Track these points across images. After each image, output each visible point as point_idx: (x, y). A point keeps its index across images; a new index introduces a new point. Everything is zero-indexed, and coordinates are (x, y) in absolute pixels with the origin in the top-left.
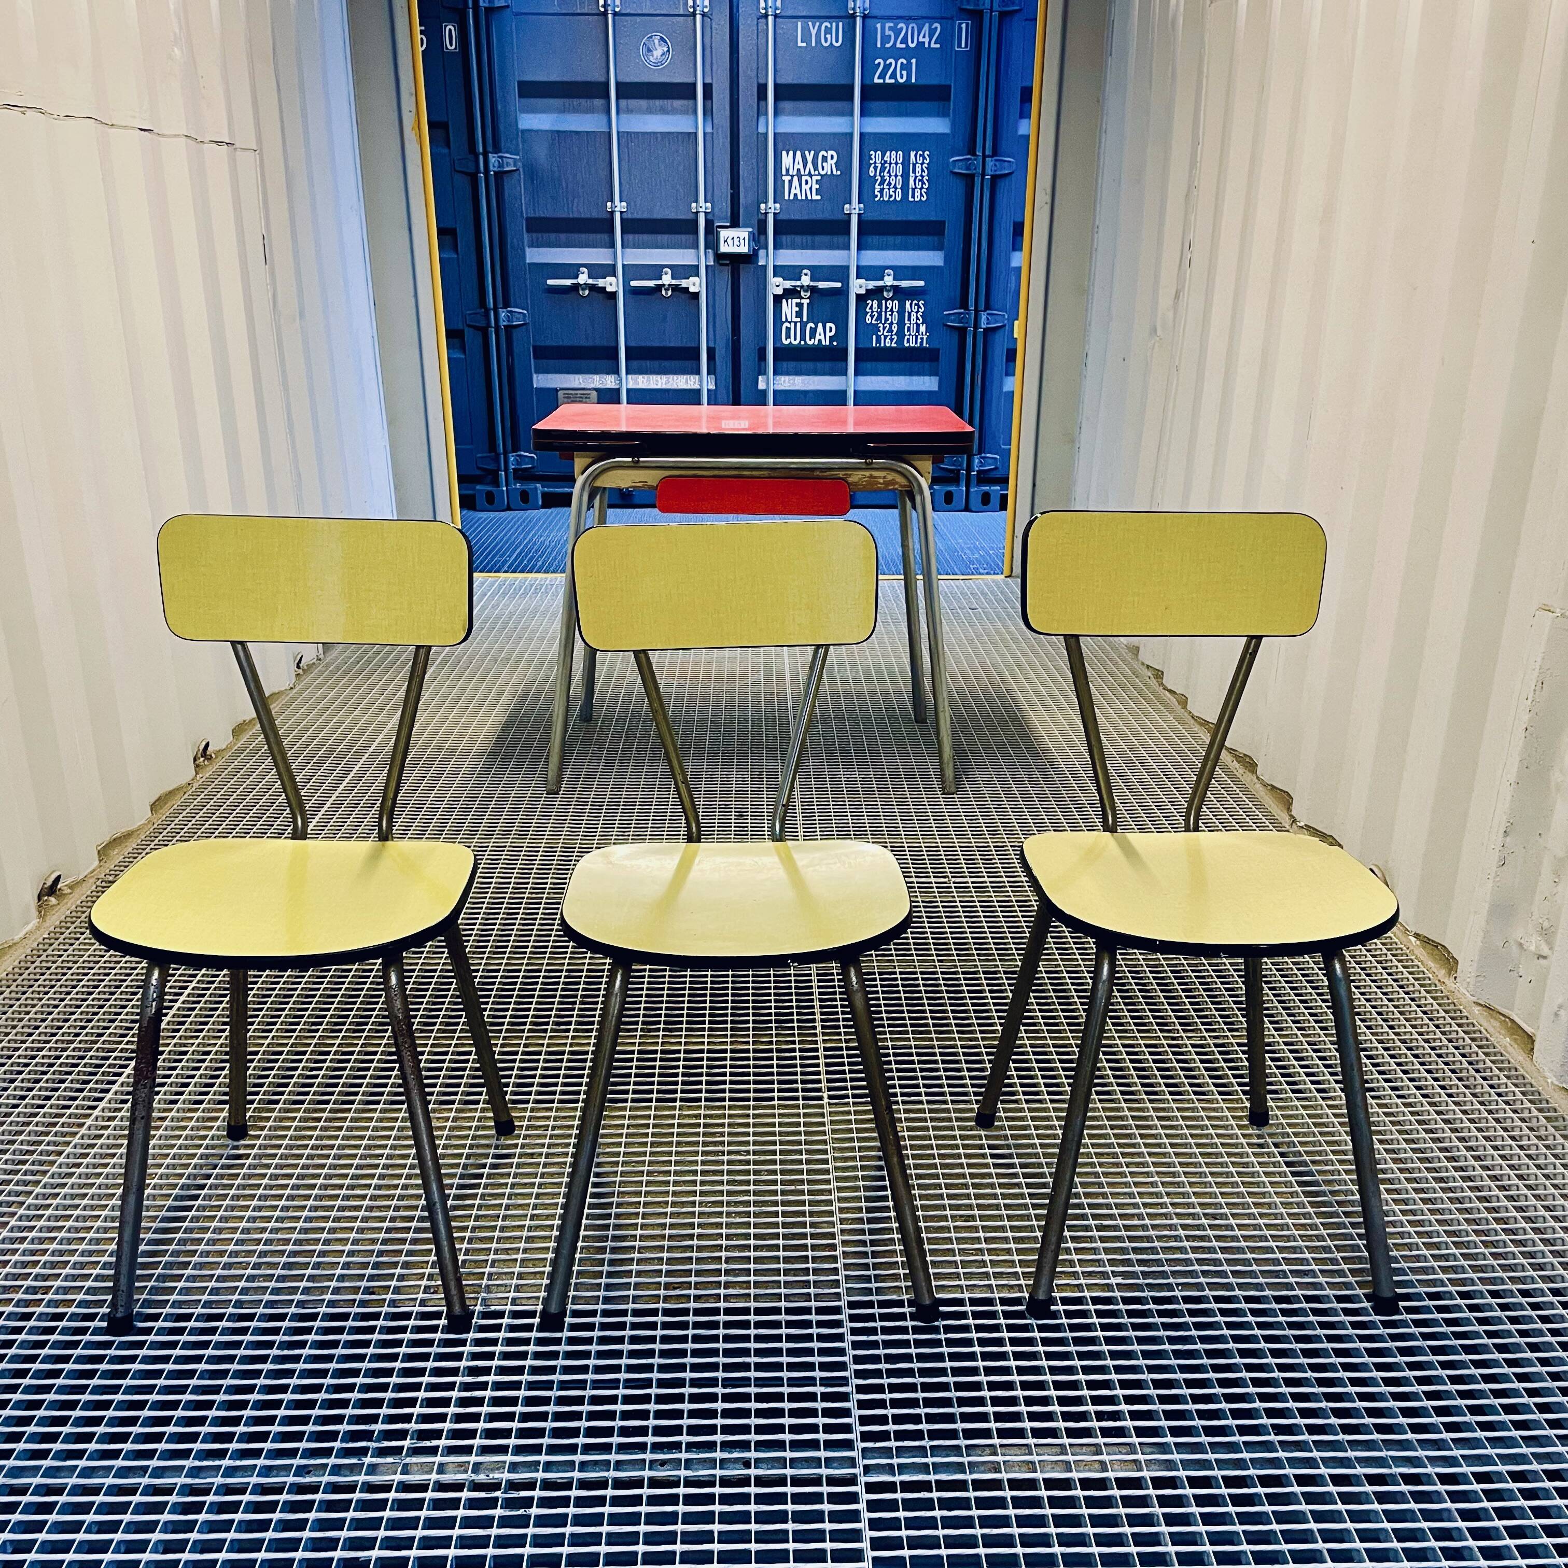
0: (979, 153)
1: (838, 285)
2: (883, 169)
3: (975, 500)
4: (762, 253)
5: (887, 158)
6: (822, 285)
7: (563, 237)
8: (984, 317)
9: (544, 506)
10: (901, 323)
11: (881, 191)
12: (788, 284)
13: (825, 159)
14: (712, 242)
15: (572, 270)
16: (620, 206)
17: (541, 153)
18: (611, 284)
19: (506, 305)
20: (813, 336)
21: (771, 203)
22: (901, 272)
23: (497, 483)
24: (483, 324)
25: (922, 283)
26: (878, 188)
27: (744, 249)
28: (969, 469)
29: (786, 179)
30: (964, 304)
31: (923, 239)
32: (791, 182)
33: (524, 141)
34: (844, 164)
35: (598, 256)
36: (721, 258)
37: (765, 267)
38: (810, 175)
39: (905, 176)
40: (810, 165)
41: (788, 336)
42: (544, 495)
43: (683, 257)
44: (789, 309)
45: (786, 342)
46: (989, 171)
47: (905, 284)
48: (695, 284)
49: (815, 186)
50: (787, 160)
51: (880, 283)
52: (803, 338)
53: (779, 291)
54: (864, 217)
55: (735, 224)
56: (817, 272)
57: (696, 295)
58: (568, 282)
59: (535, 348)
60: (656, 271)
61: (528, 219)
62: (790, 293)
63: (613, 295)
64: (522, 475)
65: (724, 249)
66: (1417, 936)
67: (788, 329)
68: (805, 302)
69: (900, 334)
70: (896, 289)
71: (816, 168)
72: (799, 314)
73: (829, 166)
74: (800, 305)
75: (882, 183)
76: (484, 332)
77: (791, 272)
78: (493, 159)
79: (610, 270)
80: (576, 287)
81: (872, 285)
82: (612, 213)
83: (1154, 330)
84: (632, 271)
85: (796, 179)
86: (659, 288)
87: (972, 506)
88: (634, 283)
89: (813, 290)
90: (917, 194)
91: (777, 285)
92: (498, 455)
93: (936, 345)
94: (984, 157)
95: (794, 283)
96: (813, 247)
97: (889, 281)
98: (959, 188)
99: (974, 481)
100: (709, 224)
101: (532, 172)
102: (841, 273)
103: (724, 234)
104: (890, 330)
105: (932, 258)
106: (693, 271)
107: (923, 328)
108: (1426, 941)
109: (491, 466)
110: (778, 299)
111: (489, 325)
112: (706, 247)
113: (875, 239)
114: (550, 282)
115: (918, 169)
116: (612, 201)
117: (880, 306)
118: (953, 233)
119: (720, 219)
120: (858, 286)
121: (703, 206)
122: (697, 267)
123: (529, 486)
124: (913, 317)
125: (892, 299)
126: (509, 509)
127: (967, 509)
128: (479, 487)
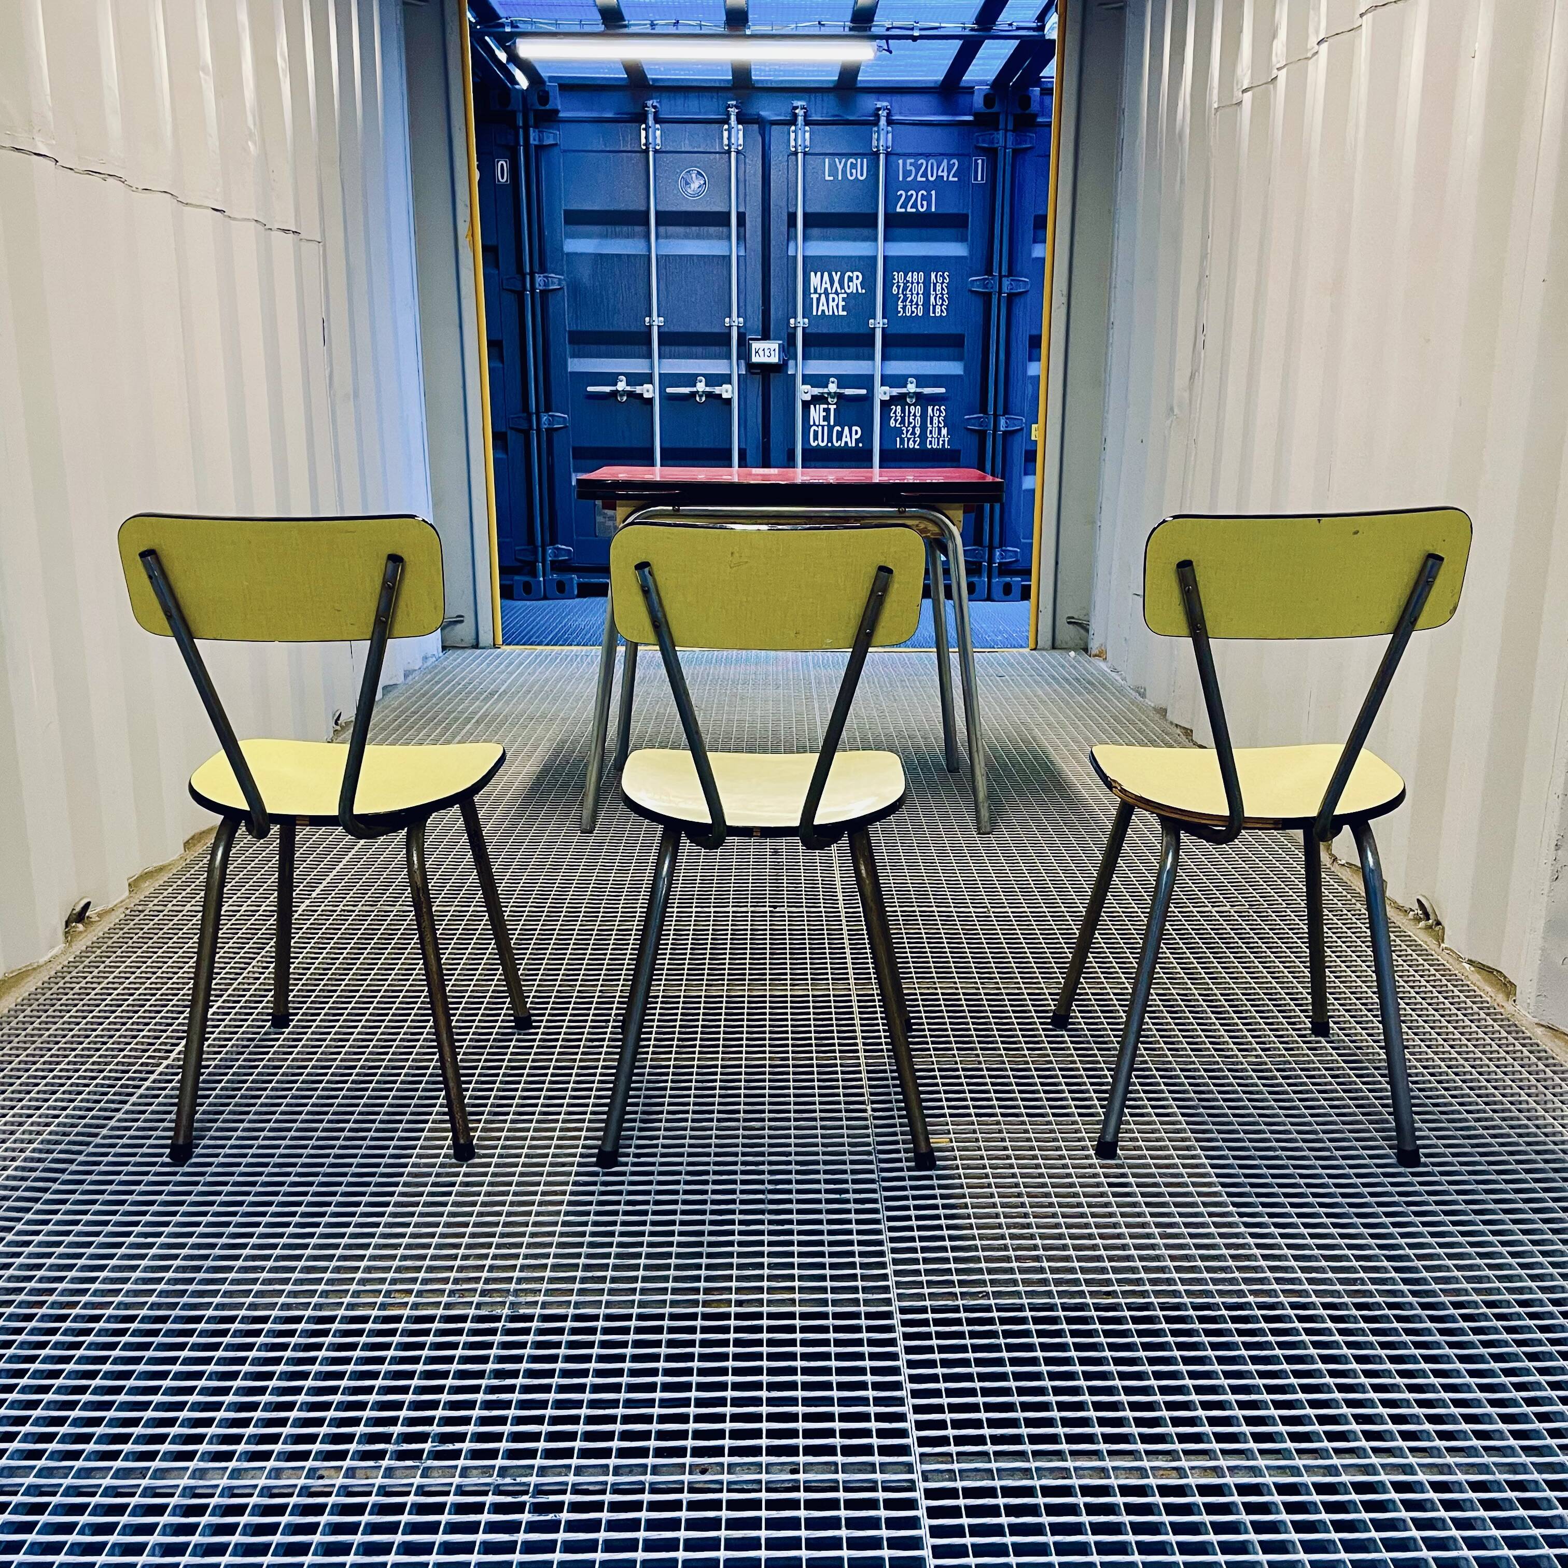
0: (996, 274)
1: (864, 392)
2: (905, 289)
3: (998, 591)
4: (791, 363)
5: (909, 278)
6: (848, 392)
7: (603, 348)
8: (1002, 421)
9: (580, 595)
10: (924, 427)
11: (904, 308)
12: (817, 391)
13: (850, 279)
14: (744, 352)
15: (612, 379)
16: (657, 321)
17: (585, 273)
18: (648, 391)
19: (548, 409)
20: (839, 437)
21: (800, 318)
22: (922, 380)
23: (534, 574)
24: (525, 426)
25: (943, 390)
26: (900, 305)
27: (774, 359)
28: (991, 560)
29: (814, 297)
30: (984, 409)
31: (944, 351)
32: (818, 300)
33: (568, 263)
34: (869, 283)
35: (637, 366)
36: (752, 367)
37: (794, 376)
38: (837, 293)
39: (927, 295)
40: (836, 284)
41: (816, 438)
42: (579, 585)
43: (717, 367)
44: (817, 414)
45: (814, 444)
46: (1005, 289)
47: (927, 391)
48: (727, 391)
49: (842, 303)
50: (815, 280)
51: (904, 390)
52: (830, 440)
53: (808, 397)
54: (889, 332)
55: (766, 336)
56: (843, 380)
57: (729, 401)
58: (607, 389)
59: (574, 449)
60: (691, 379)
61: (571, 333)
62: (818, 400)
63: (650, 401)
64: (558, 566)
65: (755, 359)
66: (1471, 962)
67: (816, 433)
68: (832, 407)
69: (923, 436)
70: (918, 396)
71: (842, 287)
72: (826, 418)
73: (855, 285)
74: (827, 410)
75: (904, 301)
76: (526, 434)
77: (819, 381)
78: (539, 279)
79: (647, 378)
80: (615, 394)
81: (895, 391)
82: (650, 326)
83: (1172, 409)
84: (668, 380)
85: (823, 297)
86: (693, 394)
87: (995, 597)
88: (669, 390)
89: (840, 396)
90: (938, 309)
91: (805, 392)
92: (536, 548)
93: (956, 447)
94: (1001, 277)
95: (821, 390)
96: (840, 358)
97: (912, 388)
98: (977, 306)
99: (995, 572)
100: (741, 337)
101: (575, 288)
102: (866, 381)
103: (755, 345)
104: (913, 433)
105: (954, 368)
106: (726, 379)
107: (944, 431)
108: (1481, 967)
109: (530, 558)
110: (806, 405)
111: (531, 428)
112: (739, 358)
113: (898, 351)
114: (590, 389)
115: (939, 287)
116: (650, 316)
117: (903, 411)
118: (972, 344)
119: (752, 333)
120: (882, 393)
121: (735, 321)
122: (730, 376)
123: (565, 577)
124: (935, 421)
125: (915, 405)
126: (545, 598)
127: (989, 598)
128: (517, 578)
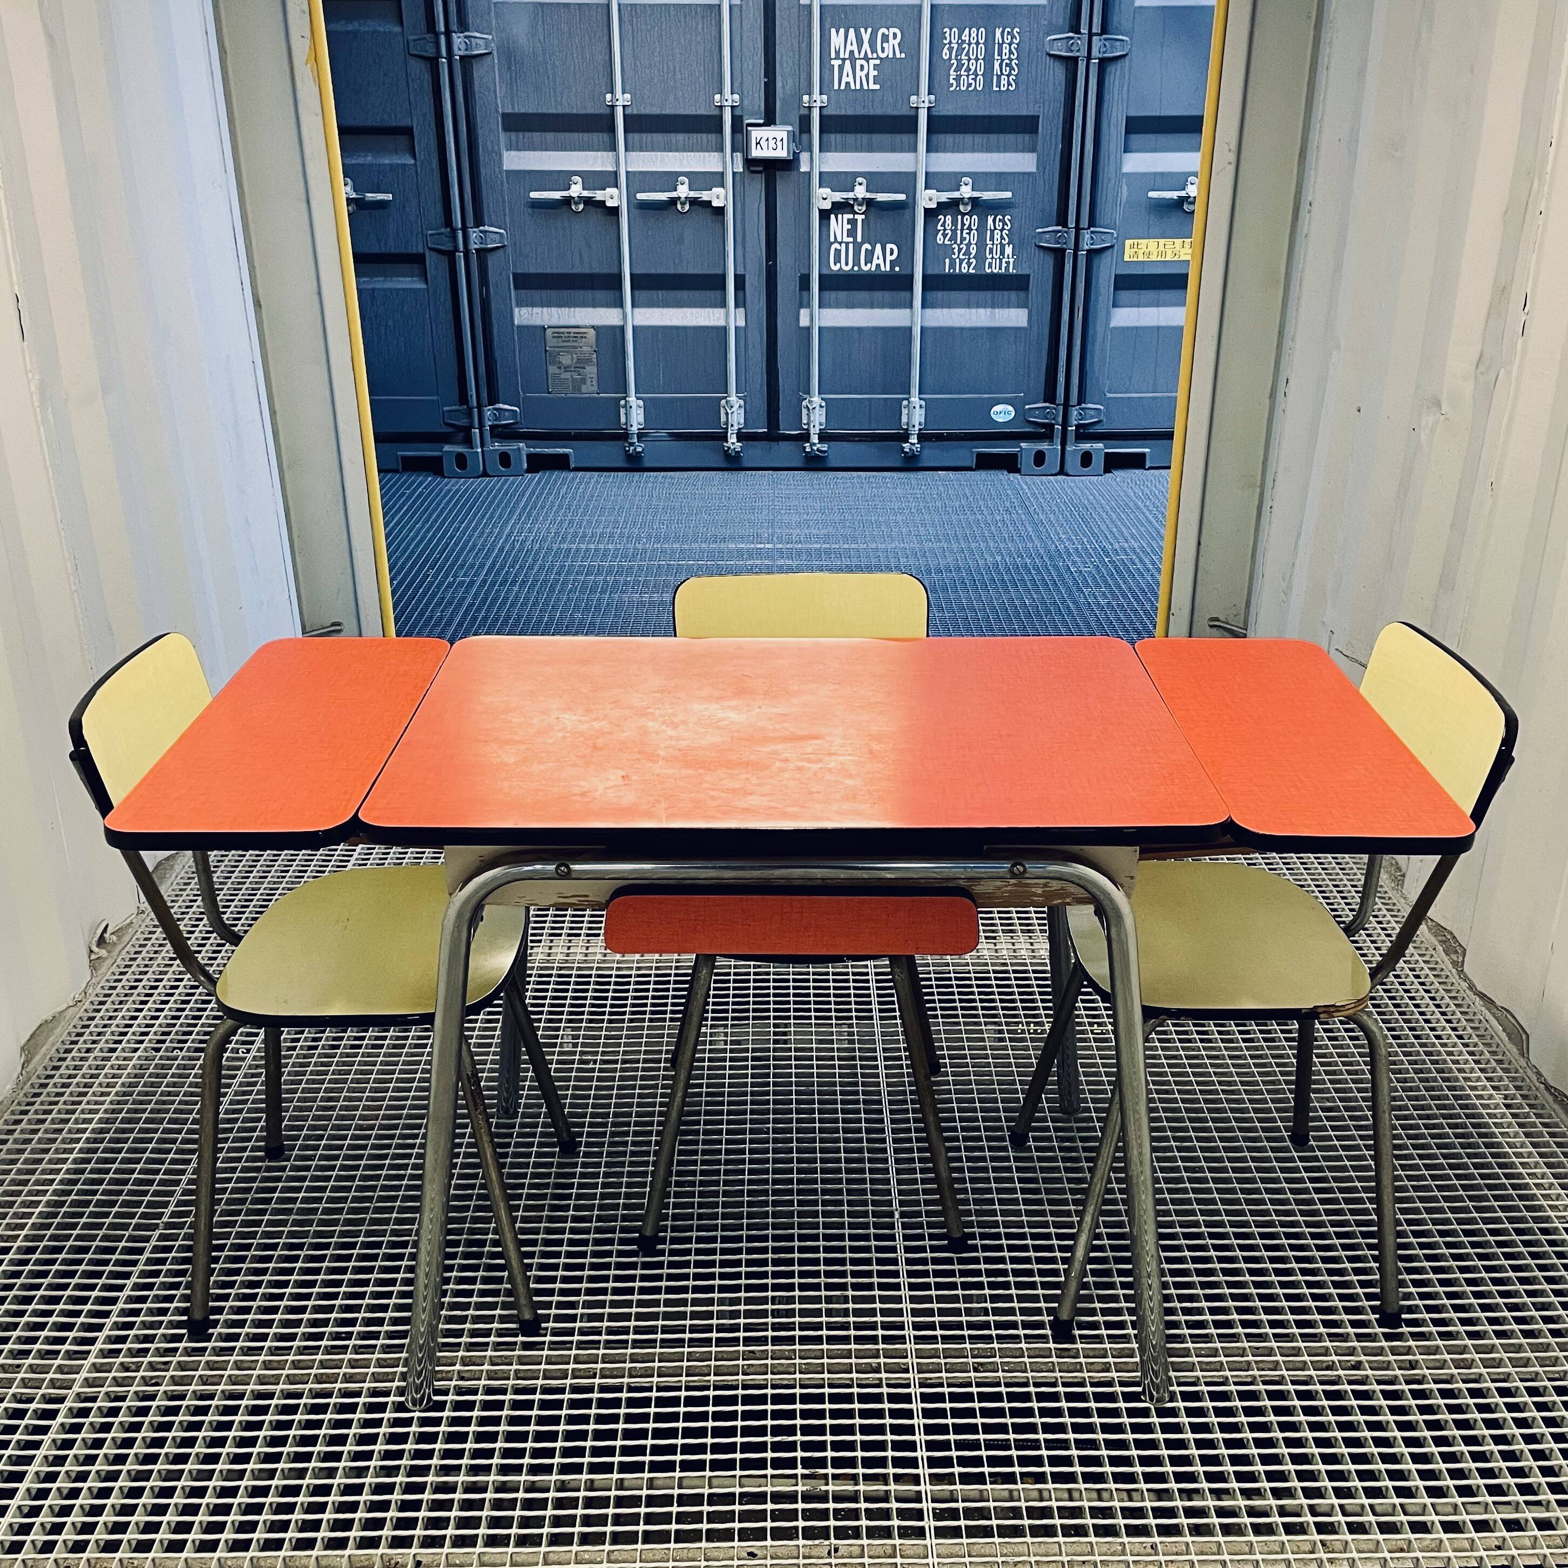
0: (1084, 30)
1: (902, 197)
2: (960, 50)
3: (1073, 462)
4: (804, 157)
5: (965, 37)
6: (881, 197)
7: (550, 136)
8: (1086, 236)
9: (530, 470)
10: (981, 245)
11: (958, 79)
12: (838, 197)
13: (885, 38)
14: (741, 143)
15: (562, 179)
16: (622, 99)
17: (520, 31)
18: (612, 197)
19: (479, 222)
20: (869, 260)
21: (816, 95)
22: (980, 180)
23: (468, 441)
24: (448, 247)
25: (1008, 195)
26: (953, 74)
27: (782, 153)
28: (1065, 424)
29: (836, 63)
30: (1062, 220)
31: (1011, 138)
32: (841, 68)
33: (497, 15)
34: (910, 45)
35: (598, 161)
36: (750, 163)
37: (809, 174)
38: (866, 59)
39: (989, 61)
40: (866, 46)
41: (838, 260)
42: (530, 456)
43: (707, 162)
44: (838, 226)
45: (835, 268)
46: (1095, 52)
47: (987, 195)
48: (718, 197)
49: (873, 73)
50: (837, 39)
51: (956, 195)
52: (857, 262)
53: (827, 205)
54: (935, 112)
55: (770, 120)
56: (876, 180)
57: (721, 211)
58: (557, 195)
59: (515, 275)
60: (669, 180)
61: (505, 116)
62: (840, 207)
63: (615, 211)
64: (500, 433)
65: (756, 153)
67: (838, 252)
68: (860, 218)
69: (980, 256)
70: (974, 201)
71: (874, 50)
72: (852, 233)
73: (891, 47)
74: (853, 222)
75: (958, 69)
76: (451, 256)
77: (843, 181)
78: (458, 40)
79: (611, 179)
80: (567, 201)
81: (944, 197)
82: (613, 107)
84: (640, 180)
85: (848, 63)
86: (673, 201)
87: (1068, 468)
88: (640, 196)
89: (869, 203)
90: (1004, 81)
91: (824, 197)
92: (470, 409)
93: (1025, 272)
94: (1091, 35)
95: (845, 195)
96: (870, 149)
97: (966, 192)
98: (1058, 73)
99: (1071, 438)
100: (737, 122)
101: (509, 54)
102: (905, 181)
103: (756, 133)
104: (968, 253)
105: (1024, 162)
106: (717, 179)
107: (1009, 250)
109: (463, 422)
110: (824, 215)
111: (456, 249)
112: (734, 150)
113: (949, 139)
114: (534, 195)
115: (1005, 50)
116: (612, 92)
117: (954, 223)
118: (1050, 128)
119: (752, 115)
120: (927, 198)
121: (730, 98)
122: (722, 174)
123: (509, 447)
124: (997, 235)
125: (970, 214)
126: (485, 474)
127: (1062, 472)
128: (447, 448)
